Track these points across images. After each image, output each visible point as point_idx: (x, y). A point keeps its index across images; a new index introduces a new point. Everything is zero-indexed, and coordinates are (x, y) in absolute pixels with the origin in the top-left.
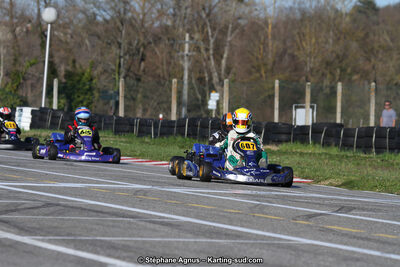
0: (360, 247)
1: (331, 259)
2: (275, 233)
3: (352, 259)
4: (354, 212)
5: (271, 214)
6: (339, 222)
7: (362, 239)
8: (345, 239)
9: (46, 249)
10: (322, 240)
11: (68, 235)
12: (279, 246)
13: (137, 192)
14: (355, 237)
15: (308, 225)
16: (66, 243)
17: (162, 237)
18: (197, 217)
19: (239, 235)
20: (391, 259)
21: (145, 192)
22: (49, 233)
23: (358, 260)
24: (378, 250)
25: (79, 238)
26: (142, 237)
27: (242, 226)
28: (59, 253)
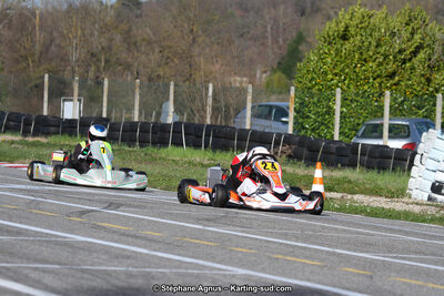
0: (128, 244)
1: (105, 257)
2: (52, 229)
3: (123, 257)
4: (121, 208)
5: (47, 211)
6: (110, 218)
7: (128, 236)
8: (116, 237)
10: (94, 238)
12: (57, 243)
14: (124, 234)
15: (81, 222)
19: (19, 232)
20: (158, 257)
23: (128, 257)
24: (145, 247)
27: (21, 223)
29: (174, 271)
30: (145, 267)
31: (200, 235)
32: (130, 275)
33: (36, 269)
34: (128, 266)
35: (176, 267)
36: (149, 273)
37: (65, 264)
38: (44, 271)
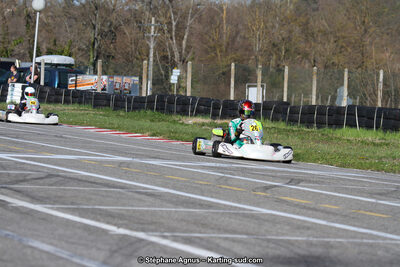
0: (309, 216)
1: (287, 228)
2: (239, 203)
3: (304, 228)
4: (302, 184)
5: (235, 186)
6: (291, 193)
7: (310, 209)
8: (298, 210)
9: (57, 217)
10: (278, 211)
11: (72, 203)
12: (245, 216)
13: (121, 164)
14: (304, 207)
15: (266, 197)
16: (73, 211)
17: (149, 206)
18: (174, 188)
19: (210, 206)
20: (335, 228)
21: (128, 164)
22: (55, 202)
23: (308, 228)
24: (324, 219)
25: (81, 207)
26: (132, 206)
27: (212, 197)
28: (68, 220)
29: (351, 240)
30: (324, 237)
31: (373, 208)
32: (311, 244)
33: (226, 239)
34: (309, 236)
35: (352, 237)
36: (328, 242)
37: (252, 235)
38: (233, 240)
